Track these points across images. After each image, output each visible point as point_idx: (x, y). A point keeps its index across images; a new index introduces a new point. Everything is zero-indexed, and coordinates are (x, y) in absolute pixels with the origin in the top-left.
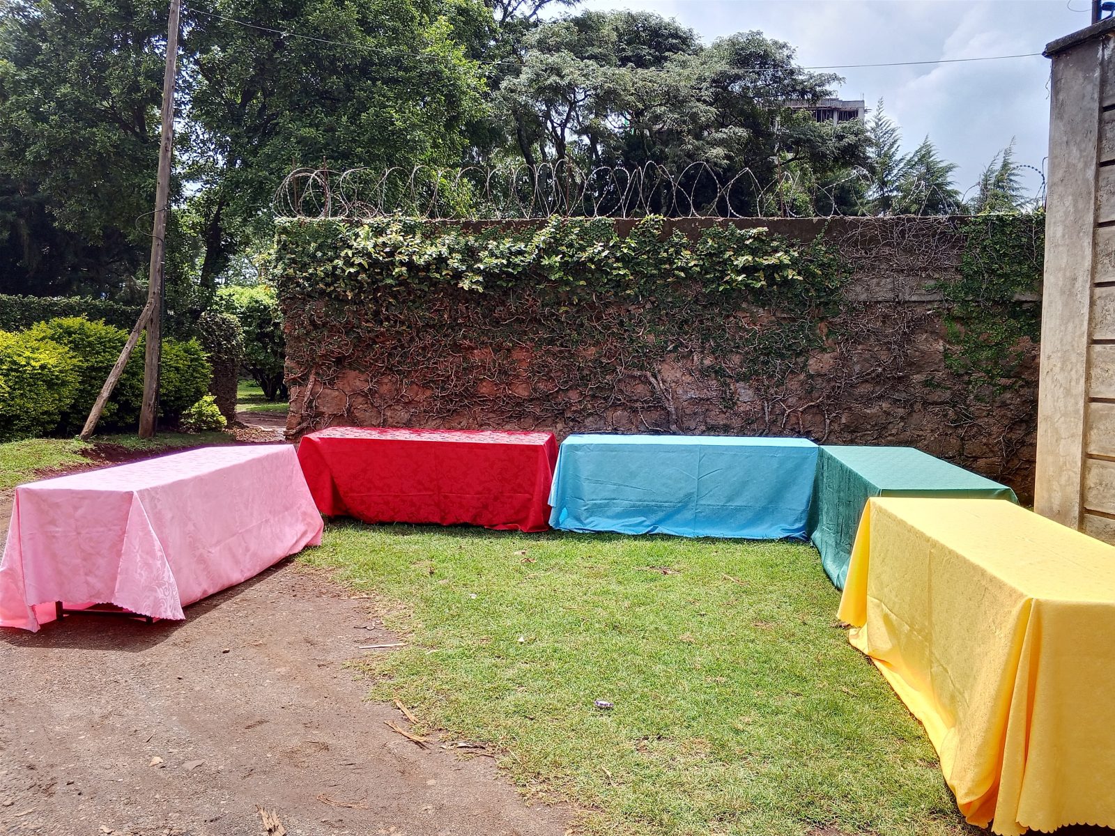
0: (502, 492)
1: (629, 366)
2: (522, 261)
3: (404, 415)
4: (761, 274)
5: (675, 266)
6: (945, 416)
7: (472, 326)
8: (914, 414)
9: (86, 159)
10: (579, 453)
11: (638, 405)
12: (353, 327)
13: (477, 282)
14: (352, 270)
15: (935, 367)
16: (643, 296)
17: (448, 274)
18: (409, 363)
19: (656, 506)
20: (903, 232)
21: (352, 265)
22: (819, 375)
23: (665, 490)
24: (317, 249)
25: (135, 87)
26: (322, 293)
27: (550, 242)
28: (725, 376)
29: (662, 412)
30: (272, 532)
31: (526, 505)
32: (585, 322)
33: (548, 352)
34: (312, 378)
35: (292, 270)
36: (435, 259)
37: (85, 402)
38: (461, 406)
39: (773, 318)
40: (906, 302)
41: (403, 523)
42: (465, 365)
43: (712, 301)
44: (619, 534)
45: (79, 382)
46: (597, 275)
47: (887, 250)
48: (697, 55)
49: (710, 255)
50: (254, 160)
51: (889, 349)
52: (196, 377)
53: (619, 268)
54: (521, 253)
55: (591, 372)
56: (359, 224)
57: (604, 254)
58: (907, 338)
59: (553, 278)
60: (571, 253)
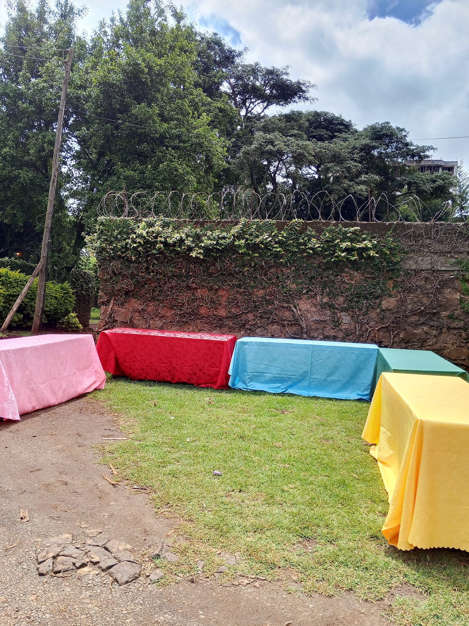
0: (204, 367)
1: (281, 301)
2: (225, 242)
3: (159, 324)
4: (355, 253)
5: (307, 247)
6: (460, 336)
7: (197, 277)
8: (442, 334)
9: (15, 186)
10: (246, 346)
11: (286, 322)
12: (135, 275)
13: (200, 253)
14: (135, 245)
15: (454, 308)
16: (290, 263)
17: (184, 248)
18: (163, 295)
19: (287, 378)
20: (437, 232)
21: (136, 243)
22: (388, 310)
23: (292, 369)
24: (119, 234)
25: (42, 149)
26: (120, 257)
27: (240, 233)
28: (334, 308)
29: (299, 327)
30: (77, 380)
31: (217, 374)
32: (258, 276)
33: (237, 291)
34: (112, 302)
35: (104, 245)
36: (178, 240)
37: (6, 313)
38: (190, 320)
39: (363, 277)
40: (439, 271)
41: (151, 381)
42: (193, 298)
43: (328, 266)
44: (265, 392)
45: (3, 302)
46: (265, 251)
47: (428, 241)
48: (353, 135)
49: (327, 241)
50: (102, 188)
51: (428, 297)
52: (66, 303)
53: (277, 248)
54: (224, 238)
55: (261, 304)
56: (141, 221)
57: (268, 240)
58: (439, 291)
59: (240, 252)
60: (251, 239)
